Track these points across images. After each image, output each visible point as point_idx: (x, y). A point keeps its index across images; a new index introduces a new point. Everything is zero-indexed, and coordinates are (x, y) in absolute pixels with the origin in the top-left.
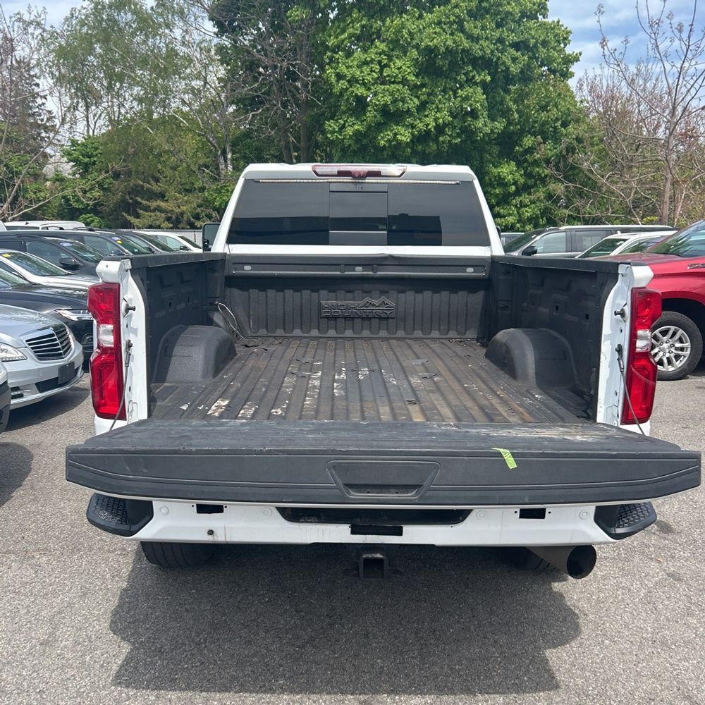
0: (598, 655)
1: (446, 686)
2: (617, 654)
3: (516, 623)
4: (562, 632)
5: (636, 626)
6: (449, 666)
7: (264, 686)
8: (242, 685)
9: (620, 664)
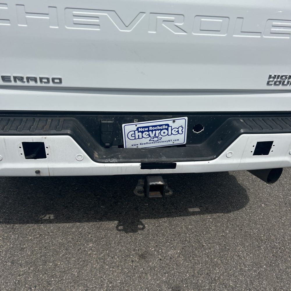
0: (260, 214)
1: (186, 241)
2: (270, 212)
3: (215, 196)
4: (239, 200)
5: (275, 195)
6: (185, 226)
7: (80, 248)
8: (67, 250)
9: (273, 219)
